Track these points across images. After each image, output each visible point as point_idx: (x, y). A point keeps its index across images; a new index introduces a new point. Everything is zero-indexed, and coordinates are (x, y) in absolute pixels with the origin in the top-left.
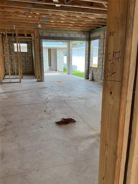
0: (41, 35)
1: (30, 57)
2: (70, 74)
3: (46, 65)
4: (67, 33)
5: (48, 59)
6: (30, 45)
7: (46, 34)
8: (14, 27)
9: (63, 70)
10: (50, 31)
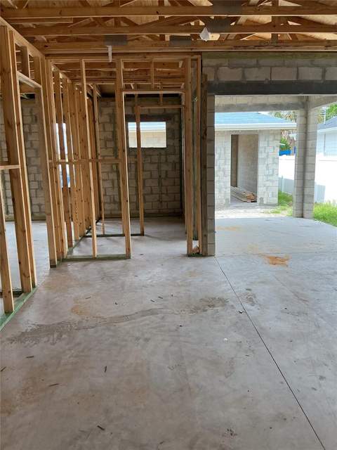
0: (211, 78)
1: (174, 163)
2: (305, 216)
3: (222, 184)
4: (318, 66)
5: (228, 167)
6: (176, 126)
7: (228, 75)
8: (110, 54)
9: (276, 200)
10: (244, 61)
